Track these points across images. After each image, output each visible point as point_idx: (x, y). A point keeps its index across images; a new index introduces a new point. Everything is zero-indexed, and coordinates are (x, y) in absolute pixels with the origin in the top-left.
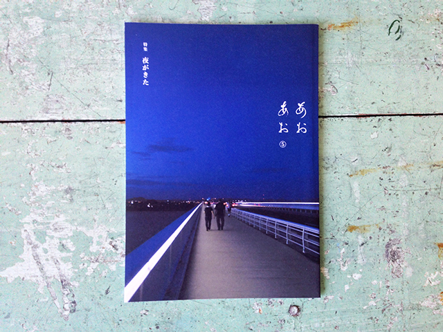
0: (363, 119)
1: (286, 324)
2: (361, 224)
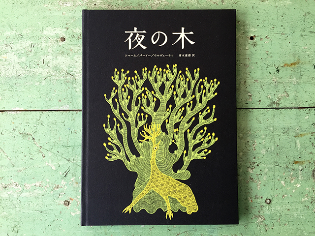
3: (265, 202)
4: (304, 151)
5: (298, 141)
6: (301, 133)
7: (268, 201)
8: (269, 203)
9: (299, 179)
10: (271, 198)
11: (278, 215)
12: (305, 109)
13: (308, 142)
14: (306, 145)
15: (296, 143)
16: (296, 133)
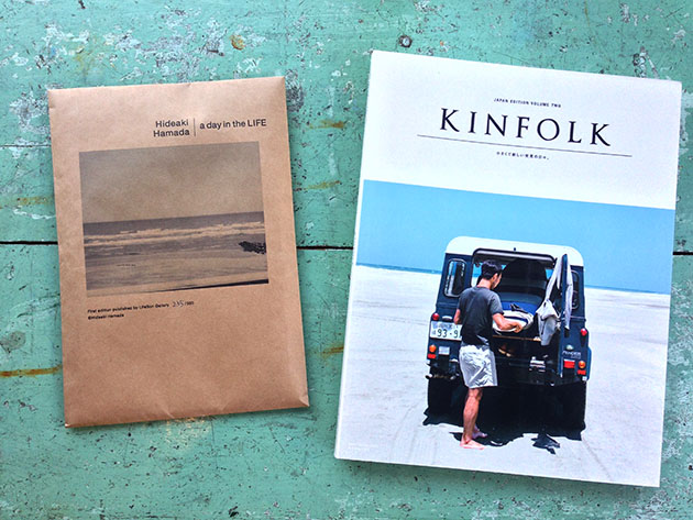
0: (321, 244)
1: (414, 28)
2: (328, 129)
3: (411, 42)
4: (320, 149)
5: (333, 172)
6: (324, 191)
7: (406, 42)
8: (403, 37)
9: (334, 89)
10: (399, 48)
11: (384, 13)
12: (312, 245)
13: (310, 170)
14: (314, 163)
15: (338, 167)
16: (337, 191)
